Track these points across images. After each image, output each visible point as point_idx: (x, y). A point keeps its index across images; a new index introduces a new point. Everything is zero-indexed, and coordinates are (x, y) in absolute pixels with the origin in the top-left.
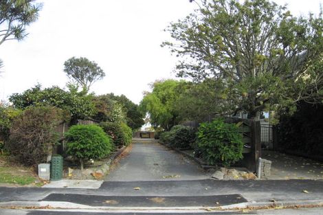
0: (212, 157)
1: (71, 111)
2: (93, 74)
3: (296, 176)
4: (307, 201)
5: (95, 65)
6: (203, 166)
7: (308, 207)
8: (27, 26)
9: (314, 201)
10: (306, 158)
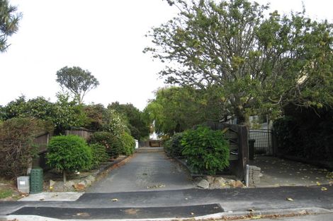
0: (196, 165)
1: (55, 122)
2: (88, 83)
3: (287, 183)
4: (288, 210)
5: (89, 74)
6: (192, 175)
7: (288, 216)
8: (9, 36)
9: (295, 209)
10: (304, 163)
